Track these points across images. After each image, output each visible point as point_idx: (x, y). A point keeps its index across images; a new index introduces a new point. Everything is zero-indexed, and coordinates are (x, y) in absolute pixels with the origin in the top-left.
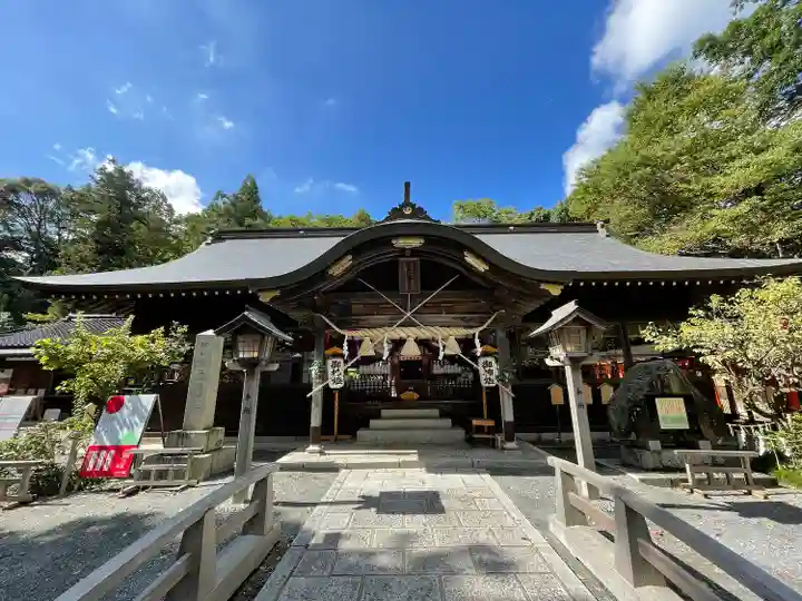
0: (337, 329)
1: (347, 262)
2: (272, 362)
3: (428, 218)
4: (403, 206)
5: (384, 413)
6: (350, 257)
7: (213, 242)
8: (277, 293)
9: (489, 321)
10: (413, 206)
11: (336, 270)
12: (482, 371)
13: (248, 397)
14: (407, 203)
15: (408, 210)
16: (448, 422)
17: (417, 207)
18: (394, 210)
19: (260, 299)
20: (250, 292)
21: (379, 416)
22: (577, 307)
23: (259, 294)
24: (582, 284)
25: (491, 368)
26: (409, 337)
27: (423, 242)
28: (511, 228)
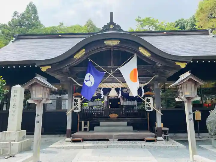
1: (83, 52)
2: (48, 100)
3: (122, 30)
4: (109, 24)
5: (101, 123)
6: (84, 50)
7: (15, 40)
8: (49, 67)
9: (151, 80)
10: (114, 24)
11: (77, 56)
12: (146, 102)
13: (38, 115)
14: (111, 23)
15: (112, 27)
16: (131, 128)
17: (116, 25)
18: (105, 26)
19: (42, 70)
20: (36, 66)
21: (98, 125)
22: (190, 74)
23: (41, 68)
24: (197, 62)
25: (149, 102)
26: (113, 88)
27: (119, 42)
28: (165, 33)
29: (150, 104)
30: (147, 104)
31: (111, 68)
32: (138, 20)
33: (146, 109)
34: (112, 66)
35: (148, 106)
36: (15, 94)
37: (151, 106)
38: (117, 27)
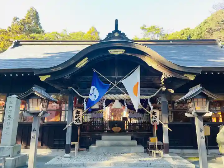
0: (80, 95)
1: (85, 61)
3: (127, 39)
4: (114, 32)
5: (103, 137)
6: (87, 58)
7: (14, 47)
8: (49, 76)
9: (158, 92)
10: (119, 32)
11: (80, 65)
12: (151, 115)
13: (34, 130)
14: (116, 30)
15: (117, 35)
16: (135, 142)
17: (121, 33)
18: (110, 34)
19: (41, 79)
20: (35, 75)
21: (100, 139)
22: (201, 87)
23: (39, 77)
24: (206, 73)
25: (156, 116)
26: (116, 99)
27: (124, 51)
28: (171, 42)
29: (156, 117)
30: (153, 117)
31: (115, 79)
32: (143, 28)
33: (152, 122)
34: (116, 76)
35: (154, 120)
36: (11, 105)
37: (158, 120)
38: (122, 35)
